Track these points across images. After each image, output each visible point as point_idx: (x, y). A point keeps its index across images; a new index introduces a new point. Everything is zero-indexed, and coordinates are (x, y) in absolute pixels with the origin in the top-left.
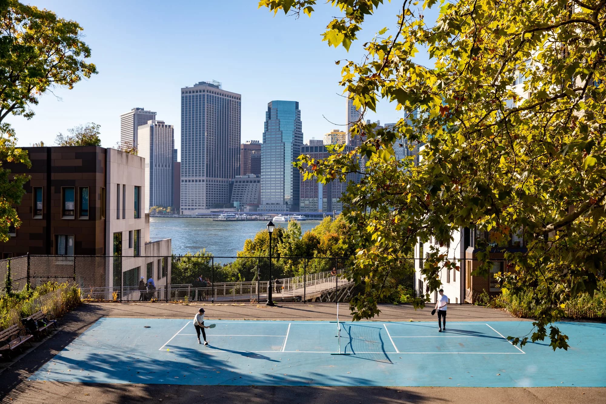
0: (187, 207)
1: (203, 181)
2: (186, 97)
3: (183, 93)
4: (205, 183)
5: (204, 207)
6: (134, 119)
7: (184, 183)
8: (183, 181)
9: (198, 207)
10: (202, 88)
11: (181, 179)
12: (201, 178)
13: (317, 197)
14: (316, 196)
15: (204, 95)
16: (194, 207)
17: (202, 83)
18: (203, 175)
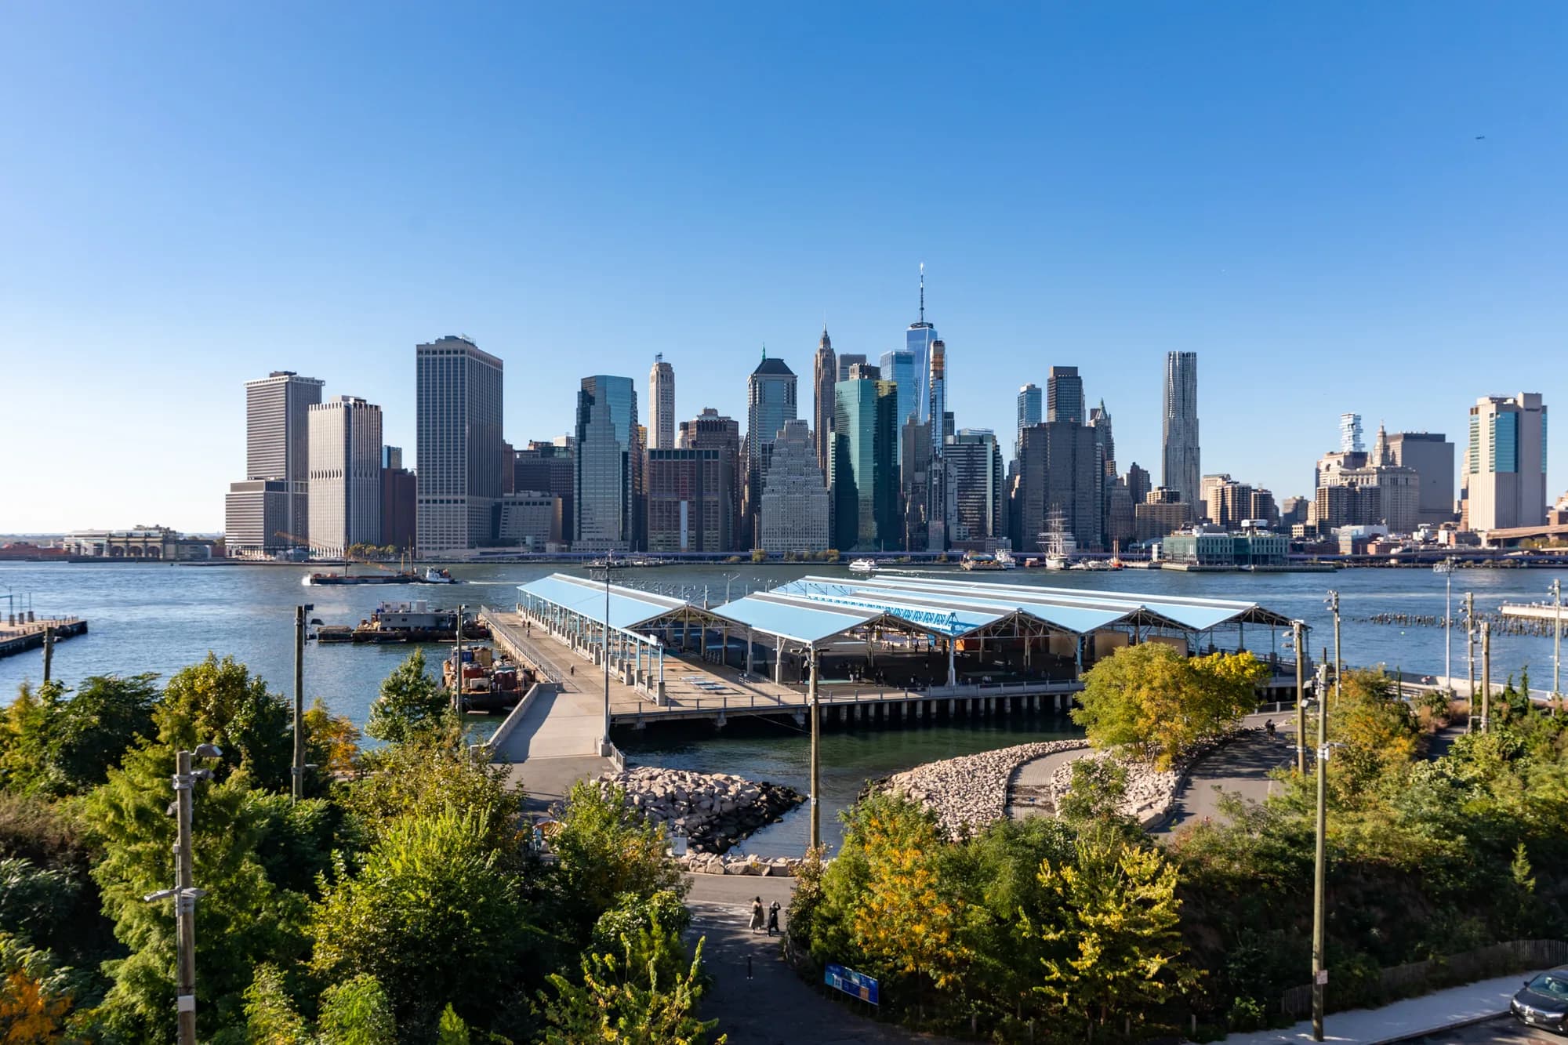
0: (431, 546)
1: (463, 501)
2: (427, 360)
3: (419, 352)
4: (466, 505)
5: (465, 545)
6: (287, 390)
7: (423, 505)
8: (421, 501)
9: (452, 545)
10: (452, 346)
11: (418, 497)
12: (459, 497)
13: (679, 529)
14: (678, 527)
15: (463, 359)
16: (445, 545)
17: (451, 339)
18: (463, 493)
